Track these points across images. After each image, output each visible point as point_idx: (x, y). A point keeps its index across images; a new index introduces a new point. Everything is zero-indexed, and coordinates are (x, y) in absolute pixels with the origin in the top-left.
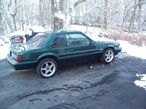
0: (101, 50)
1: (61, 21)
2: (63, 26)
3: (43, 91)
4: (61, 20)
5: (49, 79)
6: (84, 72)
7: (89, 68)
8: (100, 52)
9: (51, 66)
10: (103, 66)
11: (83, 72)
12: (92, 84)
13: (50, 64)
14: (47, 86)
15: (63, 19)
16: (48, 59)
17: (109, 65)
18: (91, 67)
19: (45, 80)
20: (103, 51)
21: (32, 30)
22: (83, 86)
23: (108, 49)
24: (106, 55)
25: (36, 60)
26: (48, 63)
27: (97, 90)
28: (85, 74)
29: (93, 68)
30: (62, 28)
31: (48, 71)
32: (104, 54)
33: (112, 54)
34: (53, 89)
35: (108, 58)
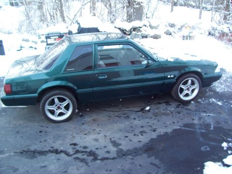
0: (170, 78)
1: (137, 6)
2: (141, 14)
3: (31, 152)
4: (139, 4)
5: (60, 124)
6: (128, 117)
7: (143, 110)
8: (166, 81)
9: (65, 104)
10: (172, 108)
11: (125, 118)
12: (121, 150)
13: (62, 100)
14: (45, 141)
15: (142, 3)
16: (58, 91)
17: (185, 107)
18: (148, 108)
19: (51, 127)
20: (174, 80)
21: (79, 24)
22: (101, 154)
23: (188, 75)
24: (182, 86)
25: (35, 92)
26: (59, 98)
27: (119, 167)
28: (124, 124)
29: (149, 111)
30: (140, 19)
31: (59, 111)
32: (176, 86)
33: (196, 85)
34: (50, 151)
35: (185, 92)
